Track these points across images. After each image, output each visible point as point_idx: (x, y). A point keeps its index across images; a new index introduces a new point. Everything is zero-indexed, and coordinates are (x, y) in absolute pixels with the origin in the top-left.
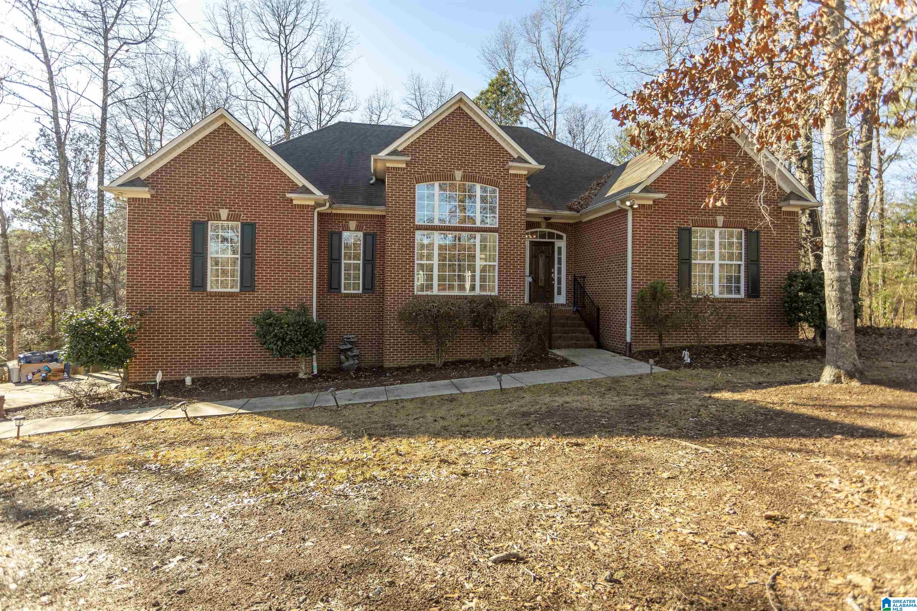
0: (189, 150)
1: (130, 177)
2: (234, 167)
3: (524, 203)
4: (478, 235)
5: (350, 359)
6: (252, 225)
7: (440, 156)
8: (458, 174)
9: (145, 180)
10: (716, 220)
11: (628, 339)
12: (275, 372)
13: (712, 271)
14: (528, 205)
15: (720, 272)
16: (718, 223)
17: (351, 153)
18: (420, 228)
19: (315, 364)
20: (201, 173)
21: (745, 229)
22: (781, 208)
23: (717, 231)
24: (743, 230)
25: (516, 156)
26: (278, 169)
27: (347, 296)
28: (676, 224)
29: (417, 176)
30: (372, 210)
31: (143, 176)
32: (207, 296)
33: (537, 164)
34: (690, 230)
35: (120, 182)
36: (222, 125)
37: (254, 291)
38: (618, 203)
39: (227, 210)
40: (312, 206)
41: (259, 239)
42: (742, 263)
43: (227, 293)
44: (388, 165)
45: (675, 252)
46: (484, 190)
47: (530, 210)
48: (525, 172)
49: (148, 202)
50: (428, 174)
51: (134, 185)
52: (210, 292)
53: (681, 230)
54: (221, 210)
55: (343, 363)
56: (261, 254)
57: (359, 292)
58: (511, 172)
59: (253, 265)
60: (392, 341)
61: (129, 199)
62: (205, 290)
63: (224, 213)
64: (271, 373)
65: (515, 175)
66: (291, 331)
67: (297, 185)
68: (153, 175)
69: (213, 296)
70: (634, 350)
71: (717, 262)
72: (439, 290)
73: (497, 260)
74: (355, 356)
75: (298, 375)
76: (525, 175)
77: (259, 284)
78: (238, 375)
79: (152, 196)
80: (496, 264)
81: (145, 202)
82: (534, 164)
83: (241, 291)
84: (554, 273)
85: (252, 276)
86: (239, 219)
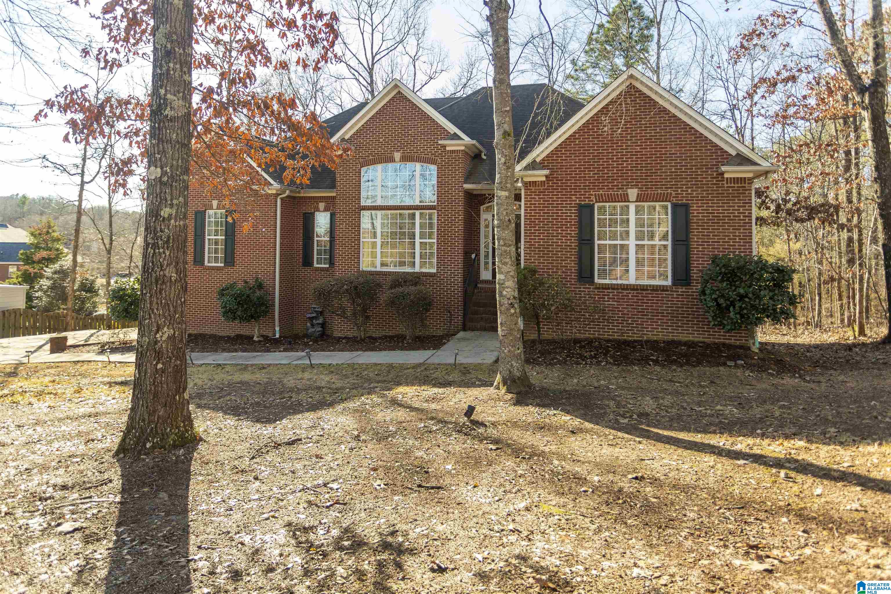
3: (461, 180)
4: (418, 213)
5: (315, 326)
7: (381, 140)
8: (397, 156)
10: (627, 194)
12: (247, 333)
13: (626, 252)
14: (466, 182)
15: (636, 254)
16: (630, 196)
18: (365, 208)
19: (277, 329)
21: (671, 203)
22: (722, 174)
23: (632, 207)
24: (668, 204)
27: (317, 269)
28: (575, 200)
29: (361, 160)
32: (204, 269)
33: (469, 139)
34: (592, 207)
37: (234, 266)
39: (217, 201)
41: (238, 223)
42: (669, 243)
43: (216, 267)
45: (574, 232)
46: (423, 169)
47: (467, 186)
48: (461, 149)
50: (371, 158)
52: (206, 266)
53: (581, 207)
54: (213, 201)
55: (309, 329)
56: (239, 236)
57: (327, 266)
58: (448, 149)
59: (233, 244)
62: (203, 264)
63: (215, 203)
64: (244, 334)
65: (453, 152)
69: (208, 270)
71: (632, 242)
72: (382, 266)
73: (436, 238)
74: (318, 324)
76: (462, 151)
77: (238, 260)
80: (435, 241)
82: (467, 139)
83: (224, 265)
85: (233, 253)
86: (225, 207)
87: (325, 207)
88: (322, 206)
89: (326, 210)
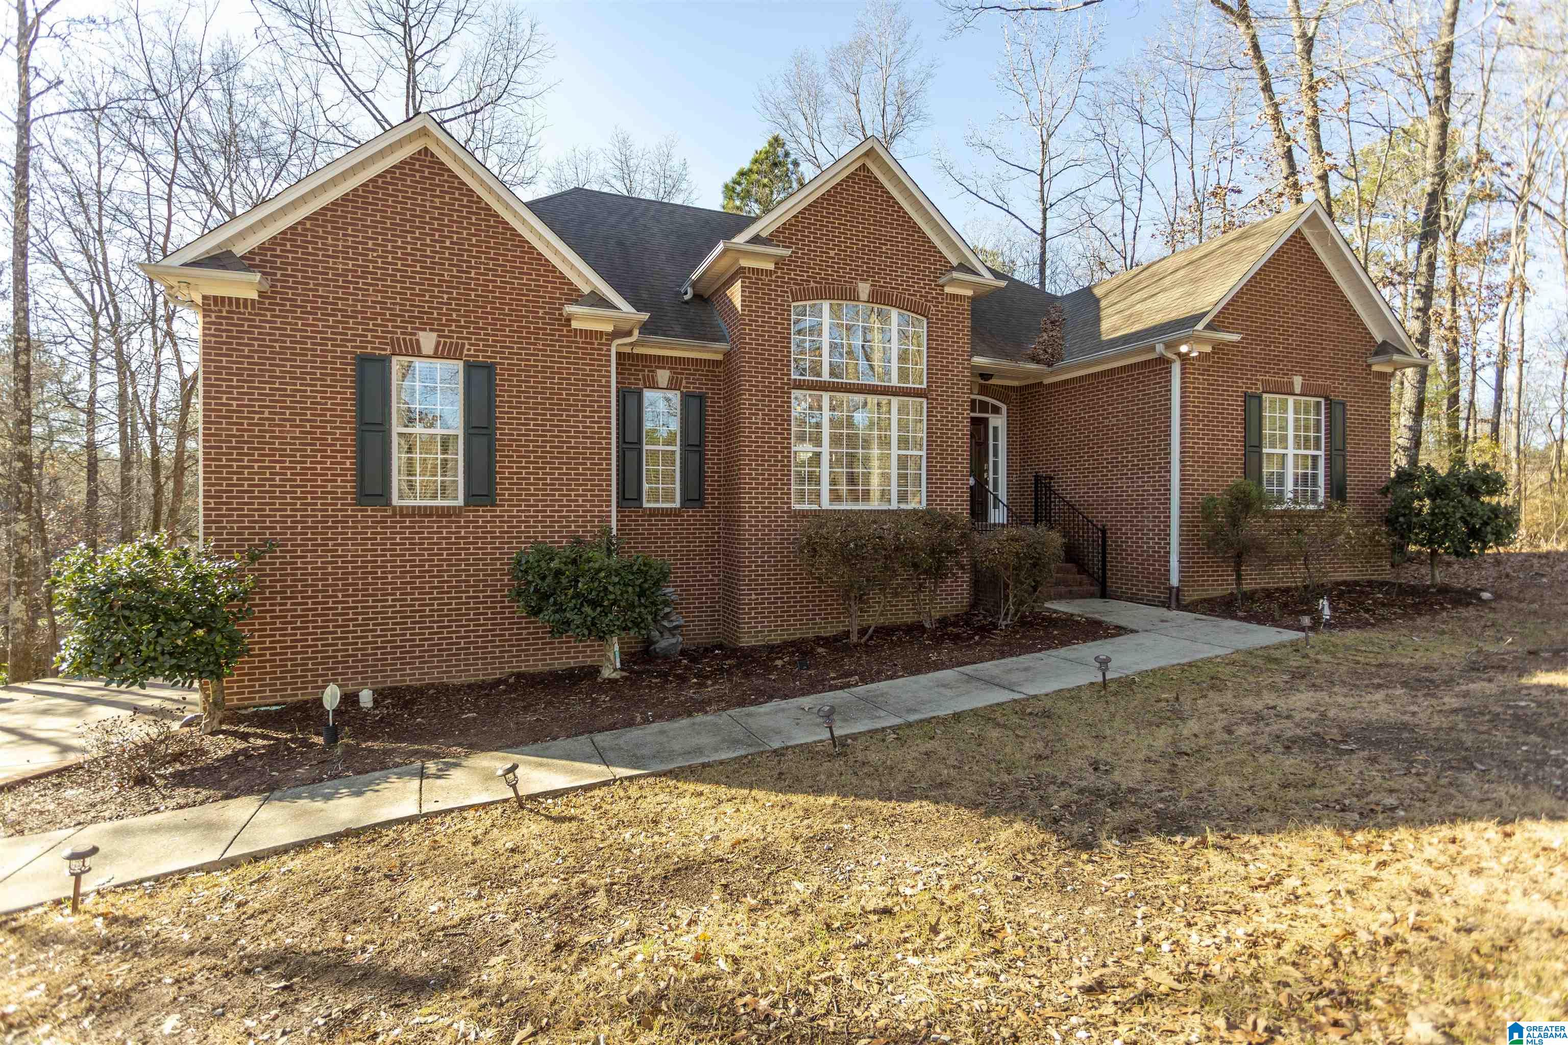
0: (345, 198)
1: (213, 248)
2: (448, 244)
3: (967, 348)
4: (895, 401)
5: (667, 634)
6: (489, 368)
7: (832, 253)
8: (864, 289)
9: (242, 257)
10: (1292, 383)
11: (1174, 581)
12: (540, 667)
13: (1283, 465)
14: (974, 352)
15: (1294, 468)
16: (1295, 387)
17: (620, 243)
18: (799, 386)
19: (617, 648)
20: (373, 250)
21: (1327, 399)
22: (1370, 366)
23: (1291, 400)
24: (1322, 400)
25: (955, 263)
26: (539, 254)
27: (654, 512)
28: (1242, 386)
29: (794, 287)
30: (704, 349)
31: (240, 249)
32: (394, 515)
33: (992, 277)
34: (1260, 398)
35: (191, 255)
36: (419, 152)
37: (493, 504)
38: (1160, 348)
39: (435, 335)
40: (607, 334)
41: (502, 398)
42: (1321, 453)
43: (437, 508)
44: (745, 263)
45: (1239, 433)
46: (904, 321)
47: (978, 360)
48: (970, 293)
49: (253, 308)
50: (812, 284)
51: (224, 267)
52: (401, 508)
53: (1248, 398)
54: (421, 334)
55: (657, 642)
56: (505, 430)
57: (673, 505)
58: (948, 290)
59: (491, 451)
60: (753, 597)
61: (205, 298)
62: (388, 503)
63: (428, 340)
64: (531, 670)
65: (954, 297)
66: (615, 584)
67: (578, 290)
68: (262, 247)
69: (407, 516)
70: (1187, 599)
71: (1291, 451)
72: (832, 500)
73: (925, 447)
74: (676, 627)
75: (599, 672)
76: (968, 298)
77: (504, 490)
78: (464, 679)
79: (261, 294)
80: (924, 453)
81: (246, 307)
82: (988, 275)
83: (467, 504)
84: (987, 471)
85: (491, 473)
86: (461, 353)
87: (671, 380)
88: (663, 376)
89: (673, 385)
